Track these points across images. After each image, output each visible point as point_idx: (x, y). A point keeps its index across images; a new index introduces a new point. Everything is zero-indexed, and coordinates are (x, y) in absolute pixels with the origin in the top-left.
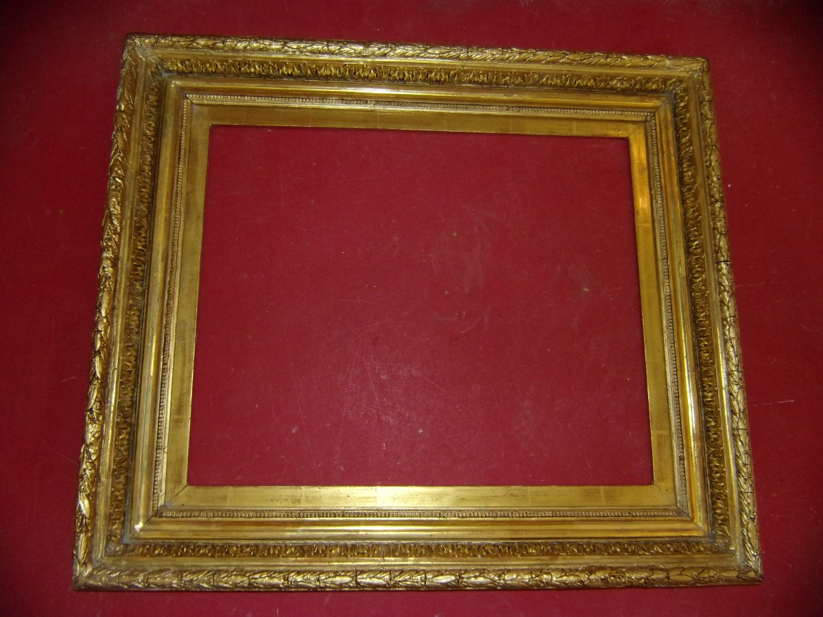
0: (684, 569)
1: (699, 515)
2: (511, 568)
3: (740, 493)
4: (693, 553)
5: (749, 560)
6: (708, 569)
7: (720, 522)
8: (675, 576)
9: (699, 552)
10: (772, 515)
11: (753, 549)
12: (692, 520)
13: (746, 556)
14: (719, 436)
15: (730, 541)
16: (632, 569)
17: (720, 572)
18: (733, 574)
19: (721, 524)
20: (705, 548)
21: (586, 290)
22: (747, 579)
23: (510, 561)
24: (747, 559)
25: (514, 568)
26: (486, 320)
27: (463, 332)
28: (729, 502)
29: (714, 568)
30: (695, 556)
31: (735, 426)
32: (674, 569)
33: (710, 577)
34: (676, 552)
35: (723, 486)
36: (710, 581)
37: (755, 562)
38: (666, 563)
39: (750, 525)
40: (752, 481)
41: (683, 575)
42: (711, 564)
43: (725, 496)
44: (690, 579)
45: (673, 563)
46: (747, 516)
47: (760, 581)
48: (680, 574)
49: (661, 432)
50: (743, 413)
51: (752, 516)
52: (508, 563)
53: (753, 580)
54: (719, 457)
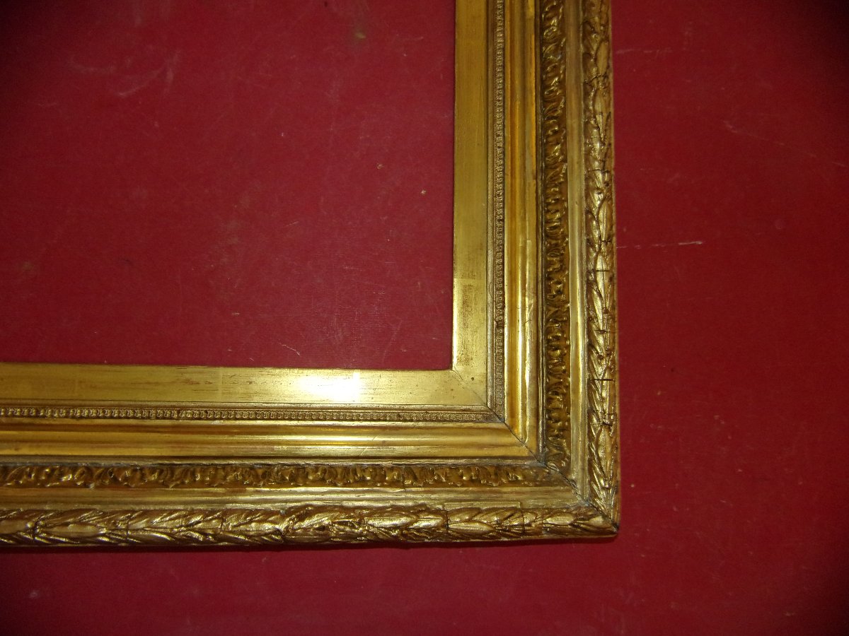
0: (479, 511)
1: (524, 422)
2: (152, 508)
3: (591, 383)
4: (502, 485)
5: (596, 496)
6: (523, 511)
7: (556, 432)
8: (458, 523)
9: (515, 482)
10: (652, 426)
11: (605, 477)
12: (510, 430)
13: (592, 490)
14: (564, 287)
15: (569, 464)
16: (381, 512)
17: (543, 517)
18: (566, 520)
19: (557, 436)
20: (525, 477)
21: (361, 36)
22: (591, 529)
23: (153, 495)
24: (594, 495)
25: (157, 508)
26: (170, 76)
27: (122, 94)
28: (572, 397)
29: (533, 511)
30: (505, 489)
31: (591, 267)
32: (459, 511)
33: (523, 525)
34: (472, 482)
35: (564, 371)
36: (524, 533)
37: (606, 500)
38: (448, 500)
39: (601, 437)
40: (613, 361)
41: (475, 521)
42: (531, 503)
43: (567, 387)
44: (485, 528)
45: (461, 501)
46: (598, 420)
47: (612, 533)
48: (469, 521)
49: (471, 282)
50: (606, 242)
51: (607, 421)
52: (149, 499)
53: (600, 530)
54: (562, 321)
